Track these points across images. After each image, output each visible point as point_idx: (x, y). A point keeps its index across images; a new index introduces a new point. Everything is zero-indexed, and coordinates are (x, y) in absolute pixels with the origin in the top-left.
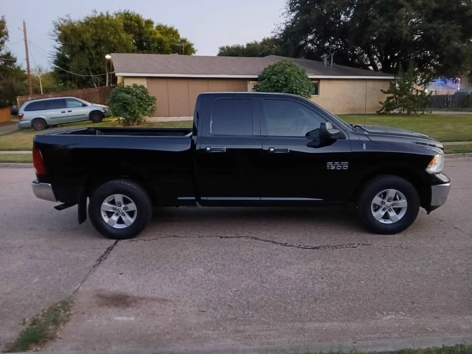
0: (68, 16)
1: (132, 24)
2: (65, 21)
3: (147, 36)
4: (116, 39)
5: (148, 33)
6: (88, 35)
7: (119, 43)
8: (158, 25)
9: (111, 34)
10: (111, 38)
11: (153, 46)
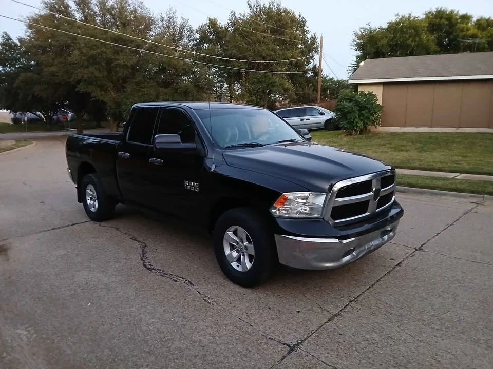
0: (368, 24)
1: (442, 23)
2: (365, 30)
3: (457, 33)
4: (415, 41)
5: (458, 31)
6: (385, 41)
7: (418, 46)
8: (478, 18)
9: (410, 37)
10: (409, 42)
11: (463, 45)
